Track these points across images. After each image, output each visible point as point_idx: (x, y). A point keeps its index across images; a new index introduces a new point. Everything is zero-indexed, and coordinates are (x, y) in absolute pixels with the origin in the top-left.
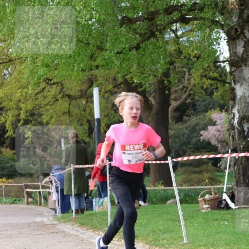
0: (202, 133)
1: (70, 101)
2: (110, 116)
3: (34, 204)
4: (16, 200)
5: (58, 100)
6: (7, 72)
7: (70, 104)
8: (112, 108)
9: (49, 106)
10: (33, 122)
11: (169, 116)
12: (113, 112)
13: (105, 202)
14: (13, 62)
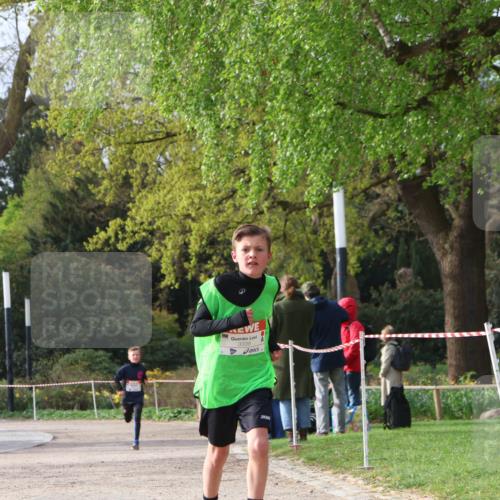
1: (287, 215)
2: (367, 244)
4: (180, 412)
5: (262, 213)
6: (162, 160)
7: (286, 221)
8: (370, 226)
10: (214, 258)
11: (487, 241)
12: (372, 234)
13: (358, 416)
14: (175, 138)
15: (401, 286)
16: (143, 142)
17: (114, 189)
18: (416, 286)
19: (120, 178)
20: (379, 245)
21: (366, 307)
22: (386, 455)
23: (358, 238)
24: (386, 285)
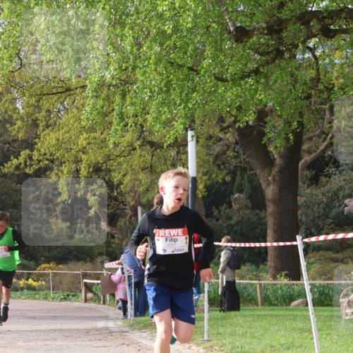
0: (346, 201)
1: (153, 151)
2: (212, 175)
3: (95, 301)
4: (68, 295)
5: (134, 149)
7: (153, 156)
8: (214, 162)
9: (122, 158)
11: (299, 176)
12: (215, 168)
13: (201, 301)
14: (72, 92)
15: (235, 206)
16: (48, 95)
17: (25, 128)
18: (246, 206)
19: (30, 119)
20: (220, 176)
21: (209, 221)
22: (221, 330)
23: (205, 170)
24: (225, 205)
